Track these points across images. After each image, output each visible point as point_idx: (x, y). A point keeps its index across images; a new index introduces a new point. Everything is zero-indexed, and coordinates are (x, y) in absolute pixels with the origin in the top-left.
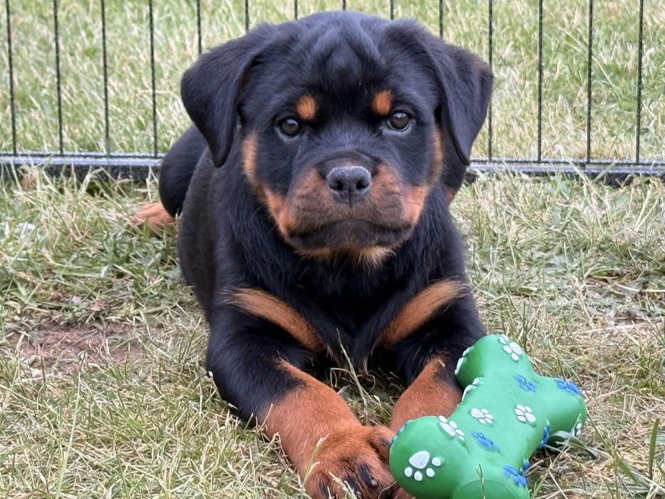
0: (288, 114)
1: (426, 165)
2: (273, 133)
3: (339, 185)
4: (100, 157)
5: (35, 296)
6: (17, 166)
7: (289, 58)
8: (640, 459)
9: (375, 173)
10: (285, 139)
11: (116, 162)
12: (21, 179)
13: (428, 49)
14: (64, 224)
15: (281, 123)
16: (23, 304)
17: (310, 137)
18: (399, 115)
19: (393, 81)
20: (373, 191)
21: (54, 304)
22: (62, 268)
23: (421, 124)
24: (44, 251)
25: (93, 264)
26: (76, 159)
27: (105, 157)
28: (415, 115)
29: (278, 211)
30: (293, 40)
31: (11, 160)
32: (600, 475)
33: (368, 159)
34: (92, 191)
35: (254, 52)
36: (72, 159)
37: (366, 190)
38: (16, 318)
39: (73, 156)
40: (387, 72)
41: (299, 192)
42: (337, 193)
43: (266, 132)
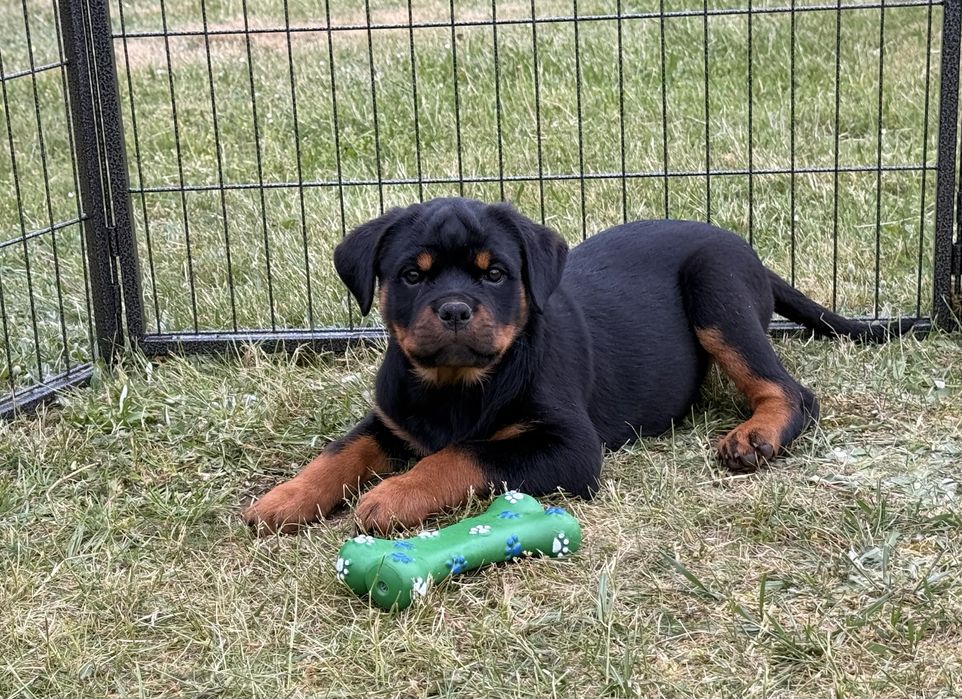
0: (412, 268)
1: (513, 309)
2: (400, 281)
3: (447, 316)
4: (306, 332)
5: (260, 463)
6: (239, 343)
7: (413, 227)
8: (753, 600)
9: (476, 310)
10: (409, 286)
11: (319, 336)
12: (242, 355)
13: (517, 224)
14: (279, 396)
15: (407, 275)
16: (252, 471)
17: (427, 283)
18: (494, 272)
19: (492, 246)
20: (474, 322)
21: (277, 469)
22: (281, 438)
23: (511, 278)
24: (266, 422)
25: (306, 433)
26: (286, 335)
27: (309, 332)
28: (507, 272)
29: (402, 340)
30: (417, 215)
31: (232, 337)
32: (721, 615)
33: (470, 299)
34: (300, 363)
35: (388, 225)
36: (283, 335)
37: (467, 321)
38: (247, 483)
39: (283, 332)
40: (486, 238)
41: (418, 325)
42: (446, 322)
43: (395, 282)
